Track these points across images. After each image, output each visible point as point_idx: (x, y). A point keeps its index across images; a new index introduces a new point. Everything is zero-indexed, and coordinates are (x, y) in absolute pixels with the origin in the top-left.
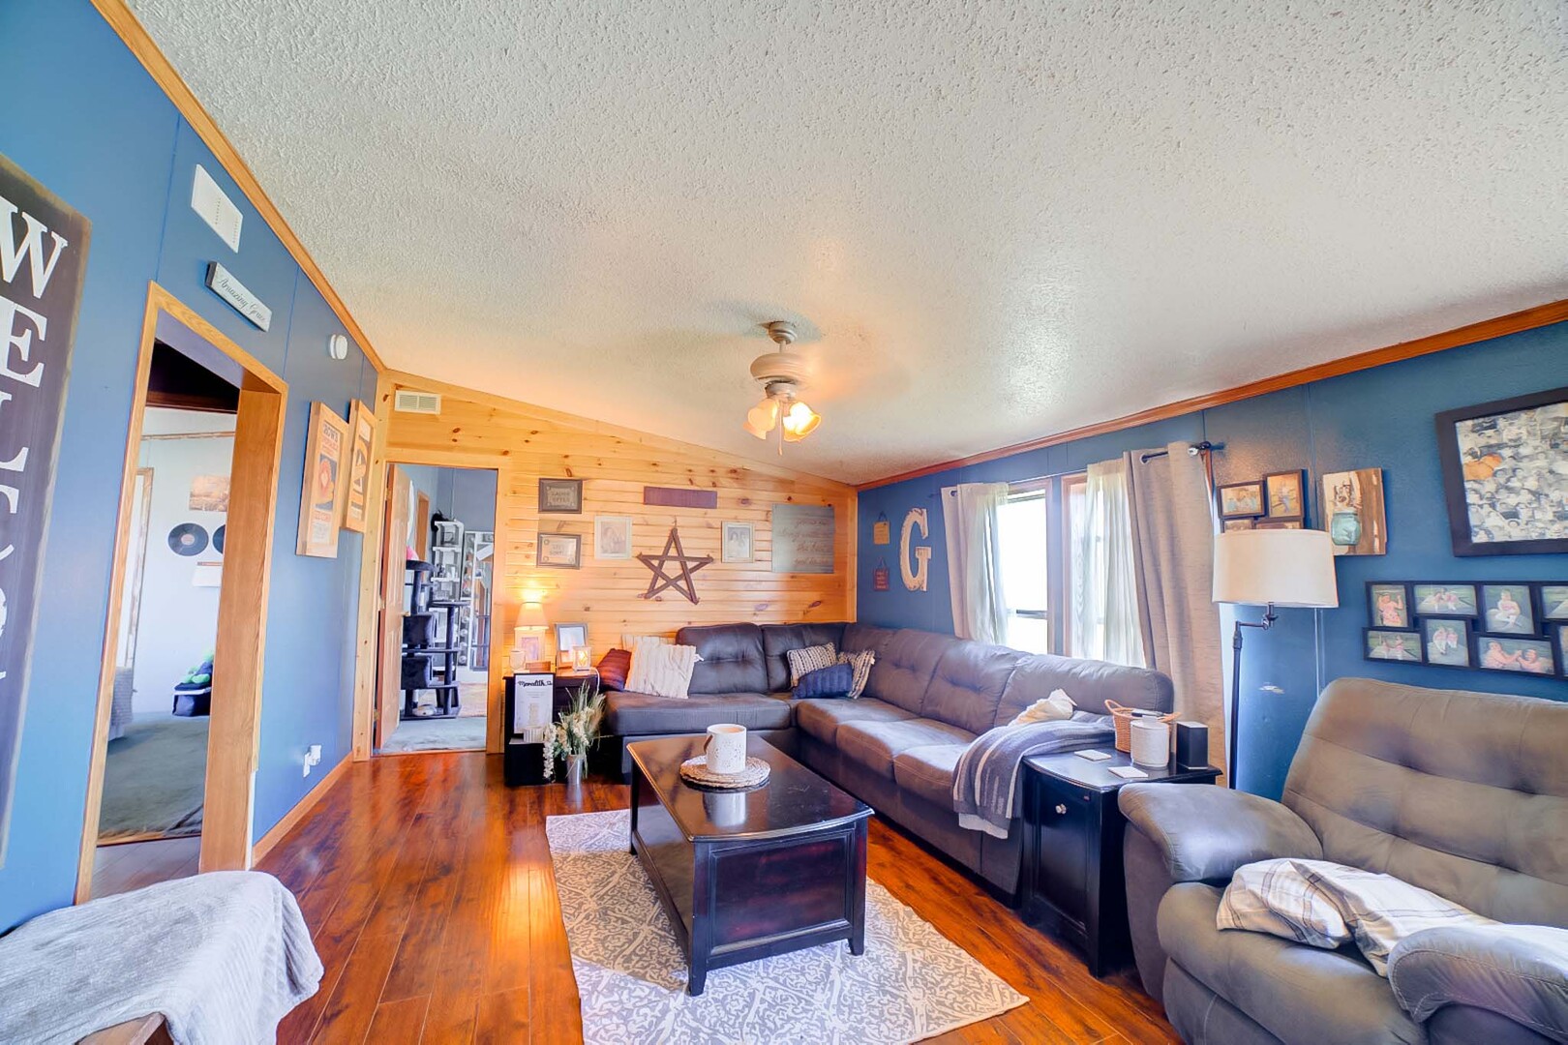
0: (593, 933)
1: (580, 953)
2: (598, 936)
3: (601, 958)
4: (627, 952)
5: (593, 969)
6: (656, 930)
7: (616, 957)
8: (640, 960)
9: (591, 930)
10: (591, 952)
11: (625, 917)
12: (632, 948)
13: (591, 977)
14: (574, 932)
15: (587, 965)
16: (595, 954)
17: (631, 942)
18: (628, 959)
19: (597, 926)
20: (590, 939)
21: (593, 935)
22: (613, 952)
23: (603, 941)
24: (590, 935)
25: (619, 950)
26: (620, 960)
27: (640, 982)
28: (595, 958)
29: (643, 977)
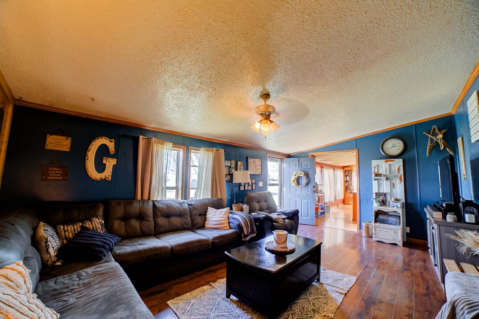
0: (327, 307)
1: (336, 305)
2: (326, 305)
3: (331, 300)
4: (323, 296)
5: (336, 299)
6: (309, 296)
7: (327, 297)
8: (322, 293)
9: (326, 309)
10: (333, 303)
11: (312, 305)
12: (321, 296)
13: (338, 298)
14: (333, 312)
15: (337, 301)
16: (332, 302)
17: (319, 298)
18: (325, 295)
19: (323, 309)
20: (329, 306)
21: (328, 307)
22: (326, 299)
23: (326, 303)
24: (328, 308)
25: (324, 298)
26: (327, 296)
27: (327, 290)
28: (333, 301)
29: (326, 290)
